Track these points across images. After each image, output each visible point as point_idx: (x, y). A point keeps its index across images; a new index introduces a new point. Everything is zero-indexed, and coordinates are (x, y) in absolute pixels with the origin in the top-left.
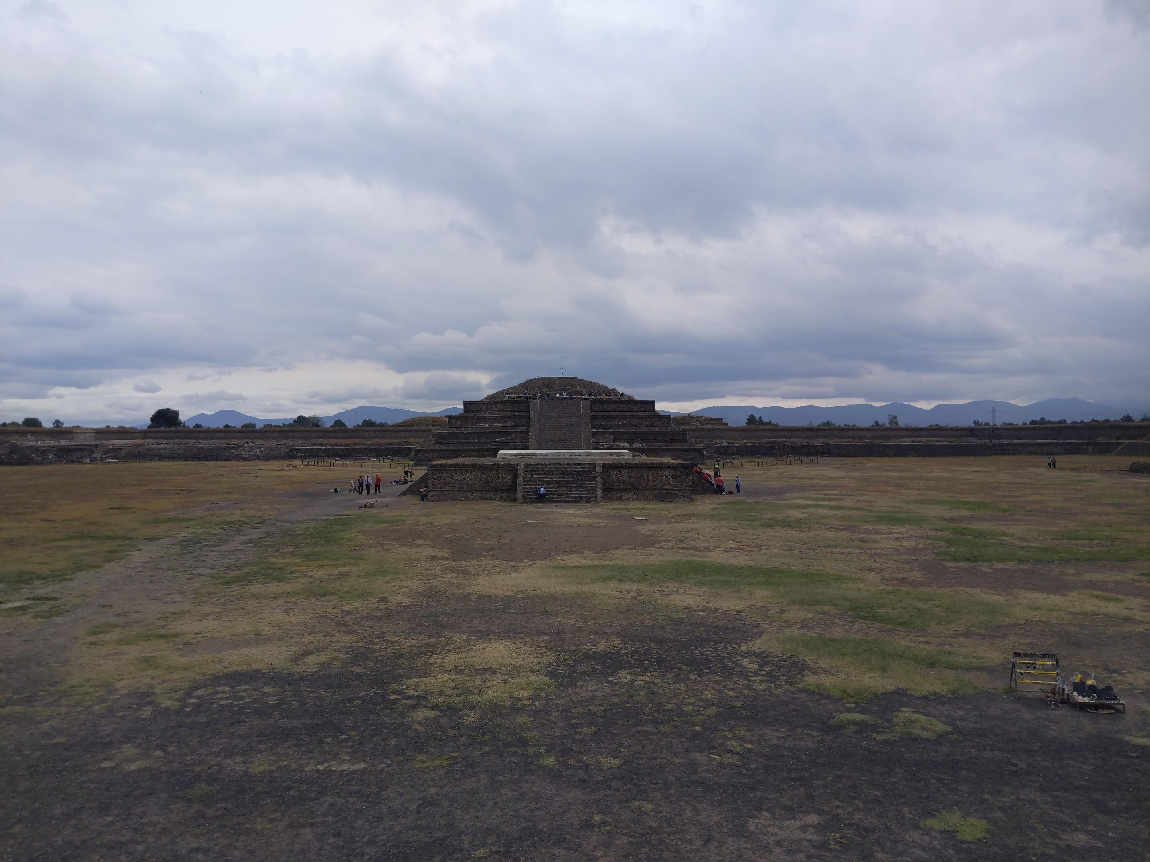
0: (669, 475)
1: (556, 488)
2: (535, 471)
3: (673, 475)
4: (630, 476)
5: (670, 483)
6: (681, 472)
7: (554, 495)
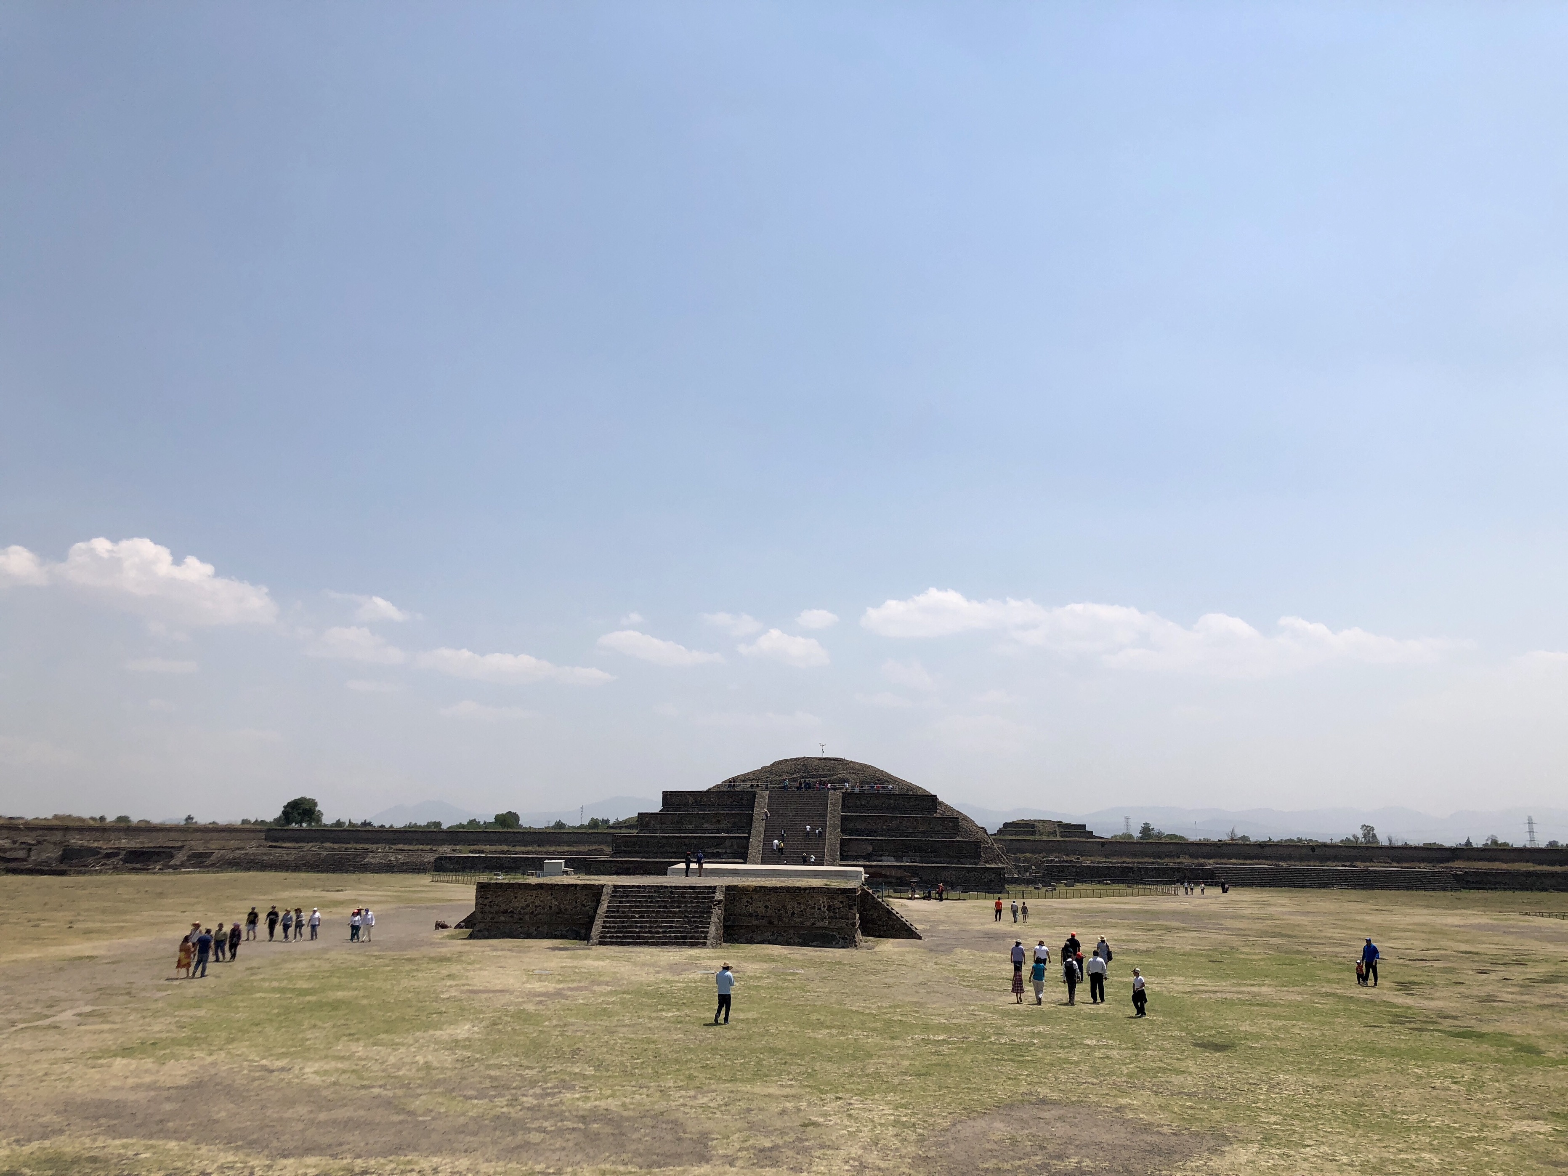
0: (824, 907)
1: (651, 922)
2: (627, 897)
3: (829, 906)
4: (766, 907)
5: (825, 918)
6: (842, 902)
7: (646, 932)
